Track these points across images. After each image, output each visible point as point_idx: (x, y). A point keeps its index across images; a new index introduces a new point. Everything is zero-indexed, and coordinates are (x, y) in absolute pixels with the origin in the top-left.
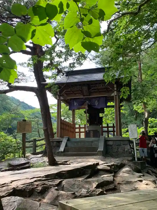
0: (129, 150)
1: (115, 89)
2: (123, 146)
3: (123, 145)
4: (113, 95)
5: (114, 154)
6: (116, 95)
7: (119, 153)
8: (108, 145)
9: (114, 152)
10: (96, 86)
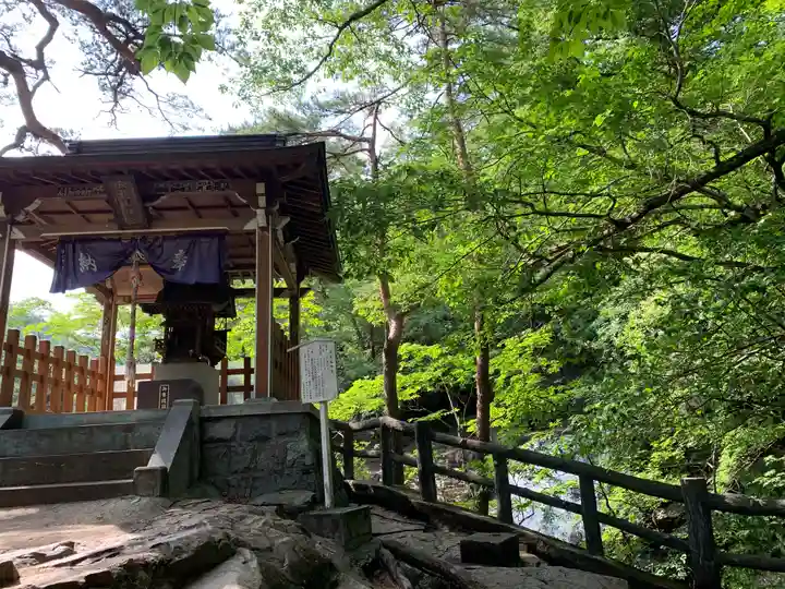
0: (303, 456)
1: (262, 201)
2: (282, 440)
3: (281, 435)
4: (250, 226)
5: (234, 482)
6: (262, 229)
7: (257, 475)
8: (212, 440)
9: (236, 472)
10: (183, 189)
